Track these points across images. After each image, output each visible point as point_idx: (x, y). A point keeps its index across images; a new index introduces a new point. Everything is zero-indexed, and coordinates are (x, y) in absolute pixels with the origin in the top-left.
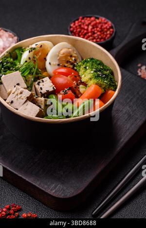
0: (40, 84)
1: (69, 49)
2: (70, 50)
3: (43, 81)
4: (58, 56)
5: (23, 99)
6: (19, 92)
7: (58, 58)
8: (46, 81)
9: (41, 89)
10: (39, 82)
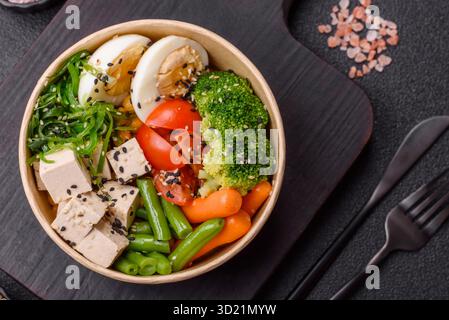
0: (119, 157)
1: (179, 49)
2: (183, 52)
3: (125, 150)
4: (157, 79)
5: (84, 227)
6: (77, 213)
7: (157, 85)
8: (131, 149)
9: (122, 169)
10: (118, 153)
